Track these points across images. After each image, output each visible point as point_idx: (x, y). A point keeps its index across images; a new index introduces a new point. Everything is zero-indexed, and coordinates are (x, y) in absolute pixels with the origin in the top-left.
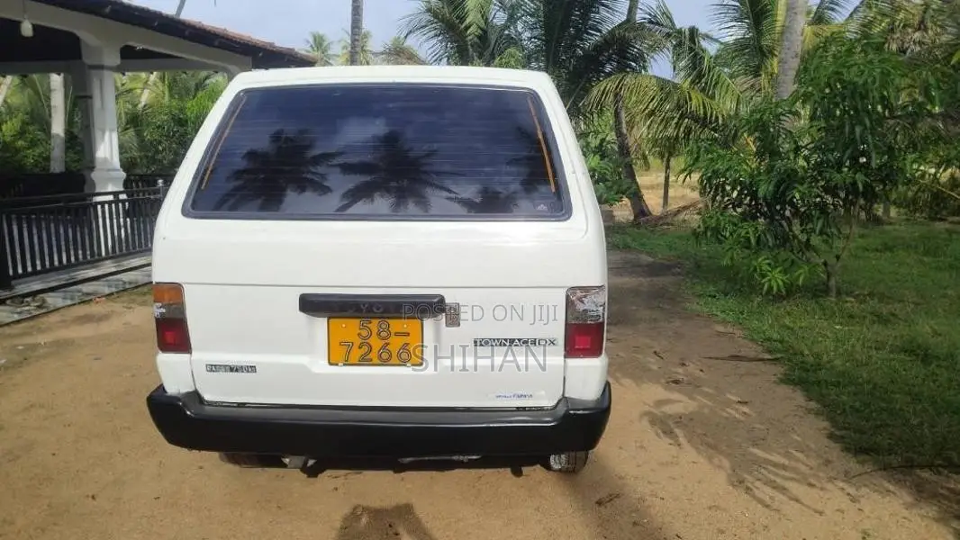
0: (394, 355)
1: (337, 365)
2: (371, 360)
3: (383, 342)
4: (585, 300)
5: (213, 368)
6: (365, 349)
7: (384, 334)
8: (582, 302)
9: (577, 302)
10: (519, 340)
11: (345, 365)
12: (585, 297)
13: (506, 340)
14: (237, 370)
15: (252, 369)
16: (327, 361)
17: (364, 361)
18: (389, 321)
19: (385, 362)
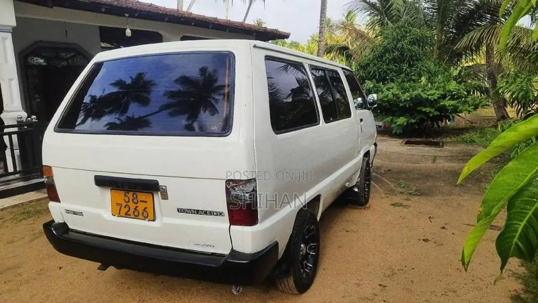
0: (141, 214)
1: (115, 216)
2: (130, 215)
3: (136, 205)
4: (237, 189)
5: (68, 211)
6: (127, 209)
7: (135, 201)
8: (234, 189)
9: (231, 190)
10: (202, 211)
11: (118, 216)
12: (236, 186)
13: (194, 210)
14: (76, 214)
15: (81, 214)
16: (111, 213)
17: (127, 215)
18: (137, 193)
19: (136, 217)
